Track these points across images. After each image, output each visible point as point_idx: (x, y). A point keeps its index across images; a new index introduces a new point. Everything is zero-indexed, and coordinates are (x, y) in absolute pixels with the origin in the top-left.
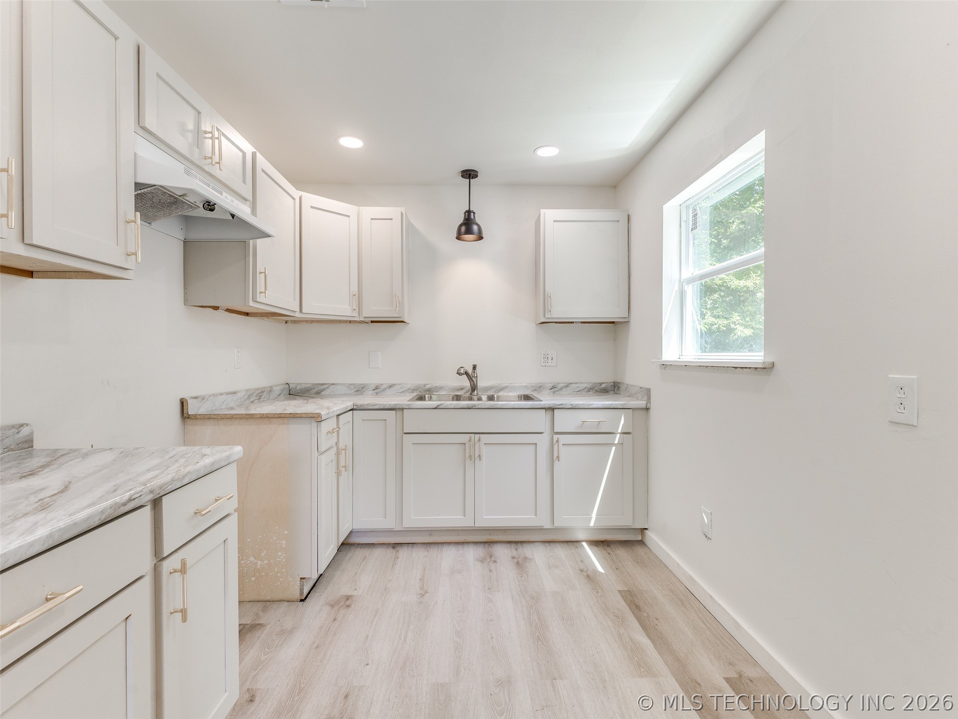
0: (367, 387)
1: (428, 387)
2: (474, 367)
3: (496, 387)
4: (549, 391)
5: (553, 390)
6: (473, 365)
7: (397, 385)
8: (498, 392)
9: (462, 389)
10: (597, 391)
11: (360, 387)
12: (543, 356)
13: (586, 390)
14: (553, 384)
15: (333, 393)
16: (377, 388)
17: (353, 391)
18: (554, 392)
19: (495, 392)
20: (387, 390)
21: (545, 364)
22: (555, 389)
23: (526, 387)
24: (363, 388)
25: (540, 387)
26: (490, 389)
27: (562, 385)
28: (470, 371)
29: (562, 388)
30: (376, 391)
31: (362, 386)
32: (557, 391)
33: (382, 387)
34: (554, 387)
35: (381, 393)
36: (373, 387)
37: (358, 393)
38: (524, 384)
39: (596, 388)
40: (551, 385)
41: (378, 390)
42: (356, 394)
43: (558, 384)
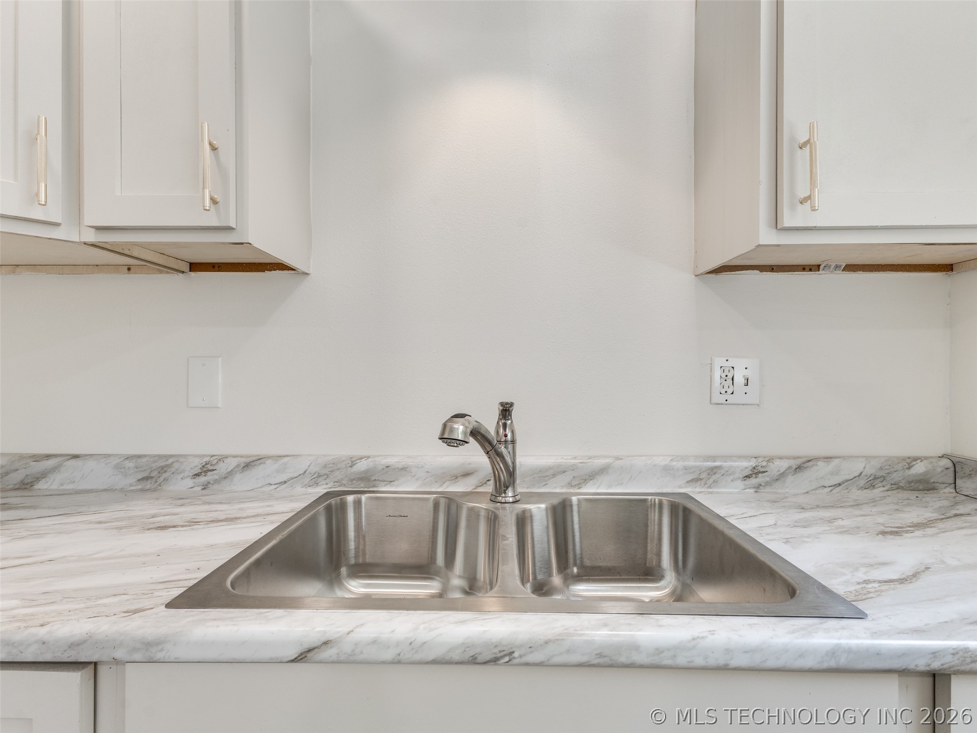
0: (176, 465)
1: (362, 466)
2: (506, 411)
3: (573, 468)
4: (740, 484)
5: (753, 481)
6: (502, 404)
7: (269, 462)
8: (579, 486)
9: (467, 474)
10: (897, 486)
11: (154, 466)
12: (717, 373)
13: (862, 482)
14: (753, 463)
15: (71, 487)
16: (205, 470)
17: (132, 480)
18: (758, 487)
19: (570, 485)
20: (238, 477)
21: (728, 396)
22: (761, 479)
23: (667, 470)
24: (163, 469)
25: (713, 471)
26: (554, 475)
27: (784, 465)
28: (490, 425)
29: (782, 476)
30: (203, 479)
31: (161, 463)
32: (768, 484)
33: (223, 468)
34: (755, 472)
35: (216, 487)
36: (195, 464)
37: (148, 485)
38: (662, 461)
39: (896, 477)
40: (745, 464)
41: (210, 477)
42: (143, 490)
43: (770, 460)
